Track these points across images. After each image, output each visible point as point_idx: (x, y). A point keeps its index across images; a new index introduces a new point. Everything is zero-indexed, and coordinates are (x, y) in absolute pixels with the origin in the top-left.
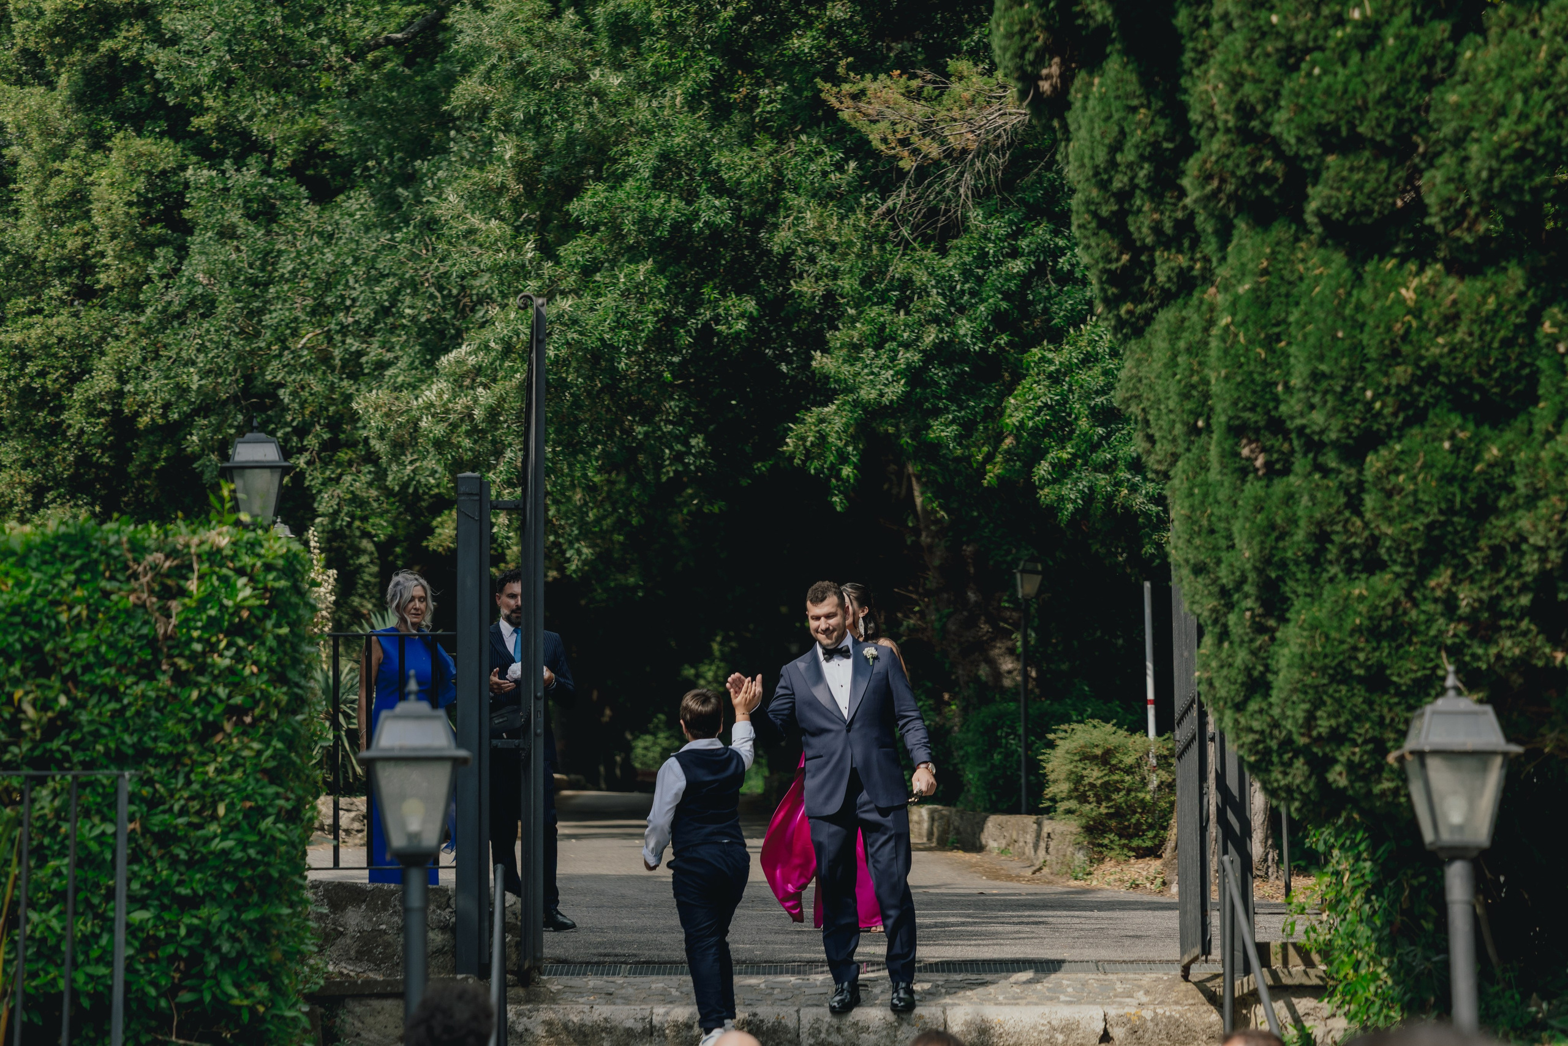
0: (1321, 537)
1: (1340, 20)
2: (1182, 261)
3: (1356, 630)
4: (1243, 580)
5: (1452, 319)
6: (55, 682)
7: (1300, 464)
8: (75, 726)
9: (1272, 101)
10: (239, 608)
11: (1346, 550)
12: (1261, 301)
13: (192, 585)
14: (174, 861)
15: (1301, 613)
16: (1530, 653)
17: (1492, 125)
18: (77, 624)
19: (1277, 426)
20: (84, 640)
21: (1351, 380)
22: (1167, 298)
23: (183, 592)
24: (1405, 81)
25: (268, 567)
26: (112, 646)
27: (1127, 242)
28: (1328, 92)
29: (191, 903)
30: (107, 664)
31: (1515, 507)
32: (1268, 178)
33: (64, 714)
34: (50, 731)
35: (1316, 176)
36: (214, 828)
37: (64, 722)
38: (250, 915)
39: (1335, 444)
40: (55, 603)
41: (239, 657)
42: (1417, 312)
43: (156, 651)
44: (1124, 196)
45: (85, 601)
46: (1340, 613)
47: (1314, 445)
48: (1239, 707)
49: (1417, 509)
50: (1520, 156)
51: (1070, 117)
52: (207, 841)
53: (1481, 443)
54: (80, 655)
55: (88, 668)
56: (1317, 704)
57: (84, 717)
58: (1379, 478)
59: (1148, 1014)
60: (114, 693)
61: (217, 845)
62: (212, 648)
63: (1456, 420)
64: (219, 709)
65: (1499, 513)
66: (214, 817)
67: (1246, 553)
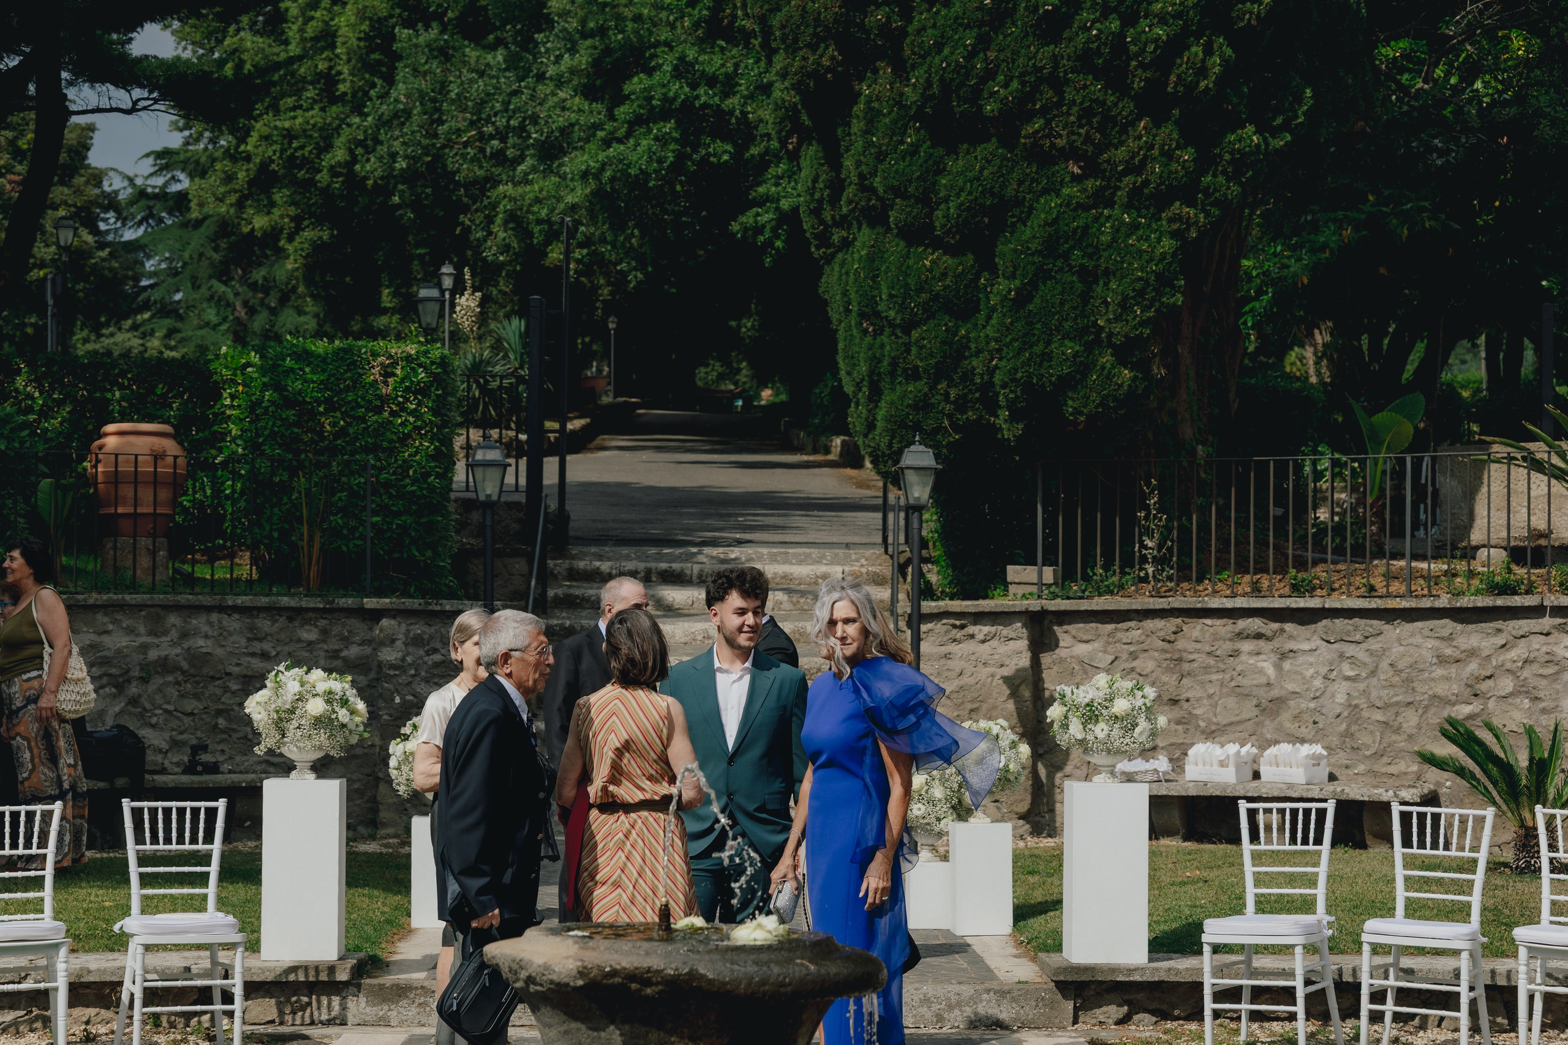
0: (894, 364)
1: (902, 142)
2: (844, 233)
3: (909, 406)
4: (863, 380)
5: (944, 275)
6: (338, 414)
7: (887, 330)
8: (348, 434)
9: (874, 174)
10: (419, 382)
11: (905, 370)
12: (871, 259)
13: (398, 372)
14: (391, 496)
15: (887, 397)
16: (981, 417)
17: (958, 195)
18: (347, 389)
19: (877, 314)
20: (351, 397)
21: (905, 299)
22: (840, 250)
23: (394, 375)
24: (927, 171)
25: (433, 363)
26: (363, 398)
27: (822, 222)
28: (896, 172)
29: (397, 514)
30: (361, 407)
31: (971, 356)
32: (874, 207)
33: (342, 428)
34: (337, 435)
35: (892, 208)
36: (408, 481)
37: (342, 433)
38: (424, 520)
39: (899, 326)
40: (338, 379)
41: (419, 404)
42: (930, 270)
43: (383, 402)
44: (820, 202)
45: (351, 379)
46: (902, 398)
47: (891, 324)
48: (866, 436)
49: (932, 355)
50: (968, 209)
51: (802, 161)
52: (405, 486)
53: (957, 328)
54: (349, 402)
55: (353, 409)
56: (893, 437)
57: (351, 431)
58: (917, 341)
59: (864, 570)
60: (363, 420)
61: (410, 488)
62: (407, 400)
63: (947, 318)
64: (410, 427)
65: (966, 358)
66: (408, 476)
67: (864, 368)
